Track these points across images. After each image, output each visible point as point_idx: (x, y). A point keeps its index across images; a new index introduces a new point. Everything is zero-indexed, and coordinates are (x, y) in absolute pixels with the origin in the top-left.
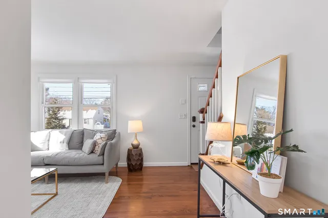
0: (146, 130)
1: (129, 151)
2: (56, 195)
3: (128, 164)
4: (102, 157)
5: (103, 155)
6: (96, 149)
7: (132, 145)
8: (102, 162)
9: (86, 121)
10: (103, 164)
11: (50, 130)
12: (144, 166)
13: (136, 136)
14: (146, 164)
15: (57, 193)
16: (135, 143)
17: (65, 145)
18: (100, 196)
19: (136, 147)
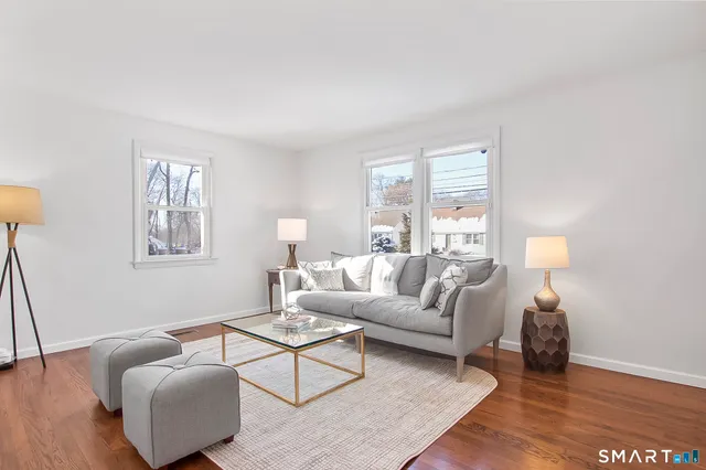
0: (578, 265)
1: (528, 314)
2: (362, 376)
3: (523, 346)
4: (447, 320)
5: (452, 315)
6: (440, 301)
7: (537, 300)
8: (447, 332)
9: (478, 237)
10: (451, 337)
11: (374, 255)
12: (570, 361)
13: (548, 278)
14: (576, 356)
15: (363, 373)
16: (545, 295)
17: (392, 283)
18: (433, 406)
19: (549, 308)
